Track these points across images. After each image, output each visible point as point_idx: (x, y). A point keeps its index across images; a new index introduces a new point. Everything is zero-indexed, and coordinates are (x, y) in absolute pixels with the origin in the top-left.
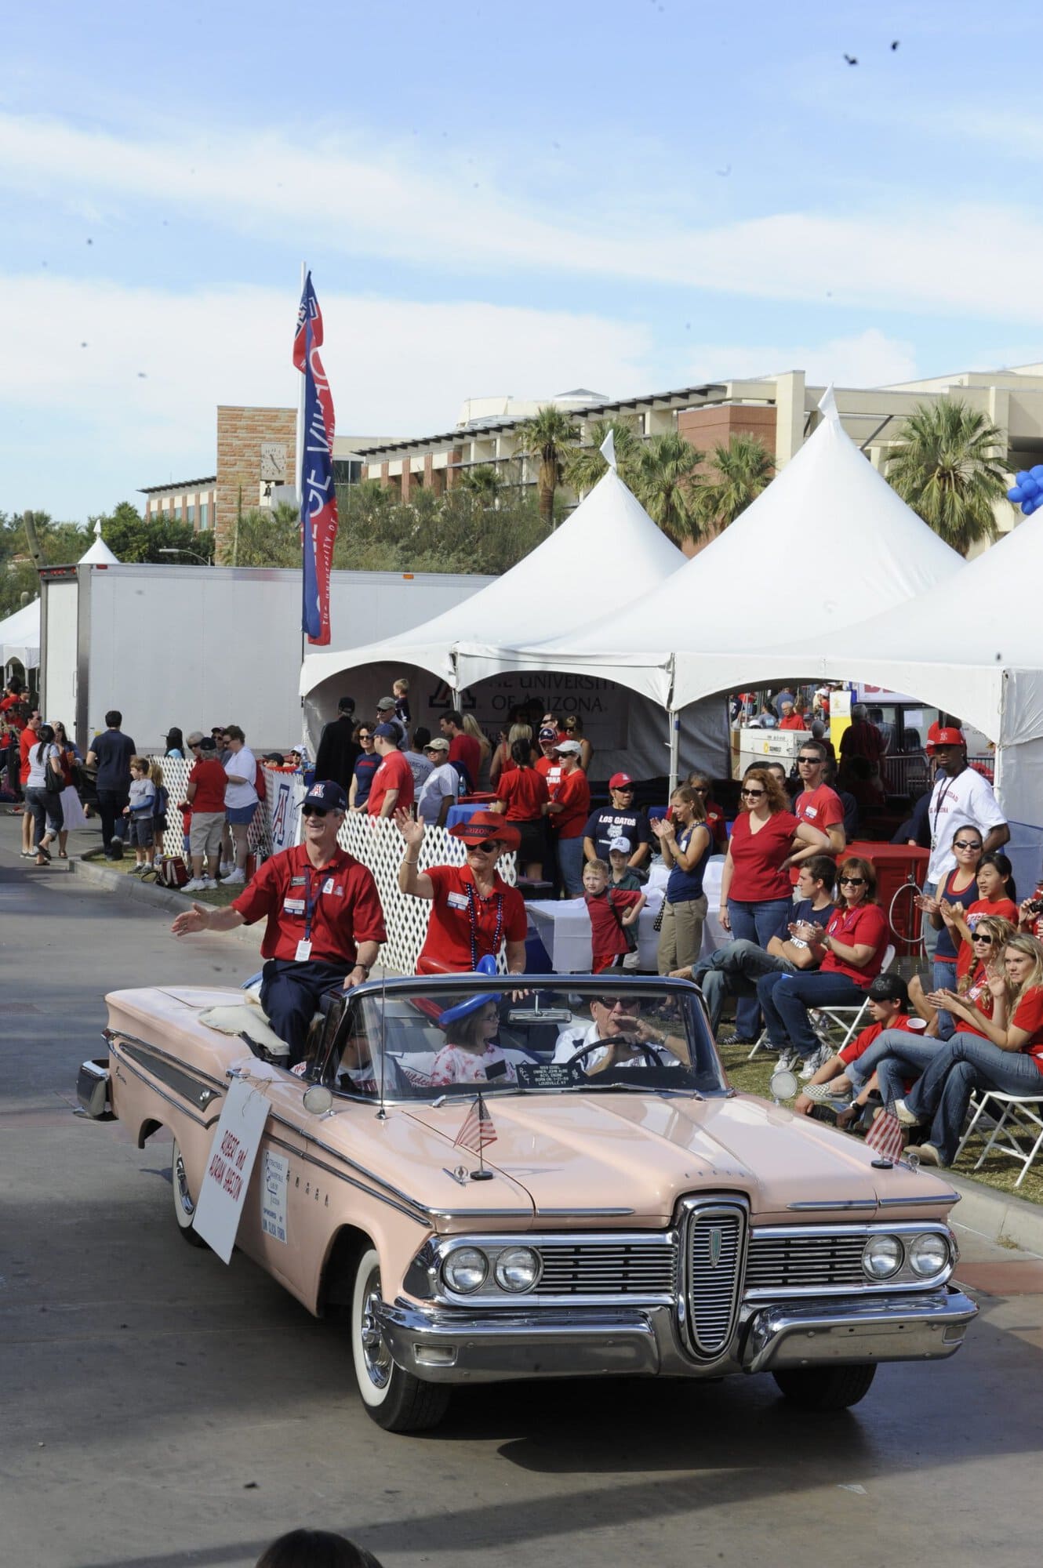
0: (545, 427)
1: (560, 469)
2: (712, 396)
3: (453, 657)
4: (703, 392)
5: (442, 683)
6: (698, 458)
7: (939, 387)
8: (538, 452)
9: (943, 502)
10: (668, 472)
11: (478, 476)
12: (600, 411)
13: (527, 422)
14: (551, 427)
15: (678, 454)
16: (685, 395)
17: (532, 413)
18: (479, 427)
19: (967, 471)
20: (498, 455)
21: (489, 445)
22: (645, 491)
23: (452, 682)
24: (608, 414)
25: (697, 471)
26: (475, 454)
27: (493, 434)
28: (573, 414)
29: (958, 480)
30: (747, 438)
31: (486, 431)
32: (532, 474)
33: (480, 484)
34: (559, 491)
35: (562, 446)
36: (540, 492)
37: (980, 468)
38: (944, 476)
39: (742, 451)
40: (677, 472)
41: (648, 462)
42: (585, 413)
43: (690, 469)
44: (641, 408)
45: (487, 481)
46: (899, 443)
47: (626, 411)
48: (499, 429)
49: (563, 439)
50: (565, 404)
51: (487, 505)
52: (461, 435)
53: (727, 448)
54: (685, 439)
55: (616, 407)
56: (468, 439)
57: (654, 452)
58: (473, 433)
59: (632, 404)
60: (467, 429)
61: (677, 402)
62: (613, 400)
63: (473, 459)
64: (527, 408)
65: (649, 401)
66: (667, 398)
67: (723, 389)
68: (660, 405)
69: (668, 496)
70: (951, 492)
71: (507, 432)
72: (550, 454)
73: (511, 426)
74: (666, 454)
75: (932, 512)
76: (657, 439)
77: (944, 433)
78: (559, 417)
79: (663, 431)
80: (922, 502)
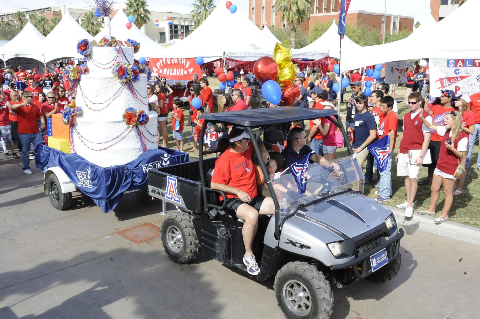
0: (18, 14)
1: (22, 22)
2: (49, 9)
3: (3, 55)
4: (48, 8)
5: (2, 60)
6: (48, 20)
8: (18, 19)
9: (92, 27)
10: (43, 22)
11: (6, 23)
12: (29, 11)
13: (15, 13)
14: (20, 14)
15: (44, 20)
16: (44, 9)
17: (16, 12)
18: (6, 14)
20: (10, 19)
21: (8, 18)
22: (39, 26)
23: (3, 60)
24: (30, 12)
25: (48, 22)
26: (5, 19)
27: (9, 16)
28: (24, 12)
29: (94, 24)
30: (56, 17)
31: (7, 15)
32: (17, 23)
33: (7, 25)
34: (22, 25)
35: (22, 18)
36: (19, 26)
37: (98, 23)
38: (91, 24)
39: (56, 19)
41: (38, 21)
42: (26, 12)
43: (47, 22)
45: (8, 24)
46: (83, 18)
48: (10, 15)
49: (22, 17)
50: (22, 10)
51: (9, 28)
52: (2, 16)
53: (53, 19)
54: (45, 17)
55: (32, 11)
56: (4, 16)
57: (40, 19)
58: (5, 15)
59: (35, 11)
60: (3, 14)
62: (31, 10)
63: (5, 20)
64: (14, 11)
65: (38, 10)
66: (41, 10)
67: (51, 8)
69: (43, 27)
70: (93, 26)
71: (11, 15)
72: (20, 19)
73: (12, 14)
74: (42, 20)
75: (90, 30)
76: (40, 17)
77: (91, 16)
78: (21, 13)
79: (41, 15)
80: (88, 28)
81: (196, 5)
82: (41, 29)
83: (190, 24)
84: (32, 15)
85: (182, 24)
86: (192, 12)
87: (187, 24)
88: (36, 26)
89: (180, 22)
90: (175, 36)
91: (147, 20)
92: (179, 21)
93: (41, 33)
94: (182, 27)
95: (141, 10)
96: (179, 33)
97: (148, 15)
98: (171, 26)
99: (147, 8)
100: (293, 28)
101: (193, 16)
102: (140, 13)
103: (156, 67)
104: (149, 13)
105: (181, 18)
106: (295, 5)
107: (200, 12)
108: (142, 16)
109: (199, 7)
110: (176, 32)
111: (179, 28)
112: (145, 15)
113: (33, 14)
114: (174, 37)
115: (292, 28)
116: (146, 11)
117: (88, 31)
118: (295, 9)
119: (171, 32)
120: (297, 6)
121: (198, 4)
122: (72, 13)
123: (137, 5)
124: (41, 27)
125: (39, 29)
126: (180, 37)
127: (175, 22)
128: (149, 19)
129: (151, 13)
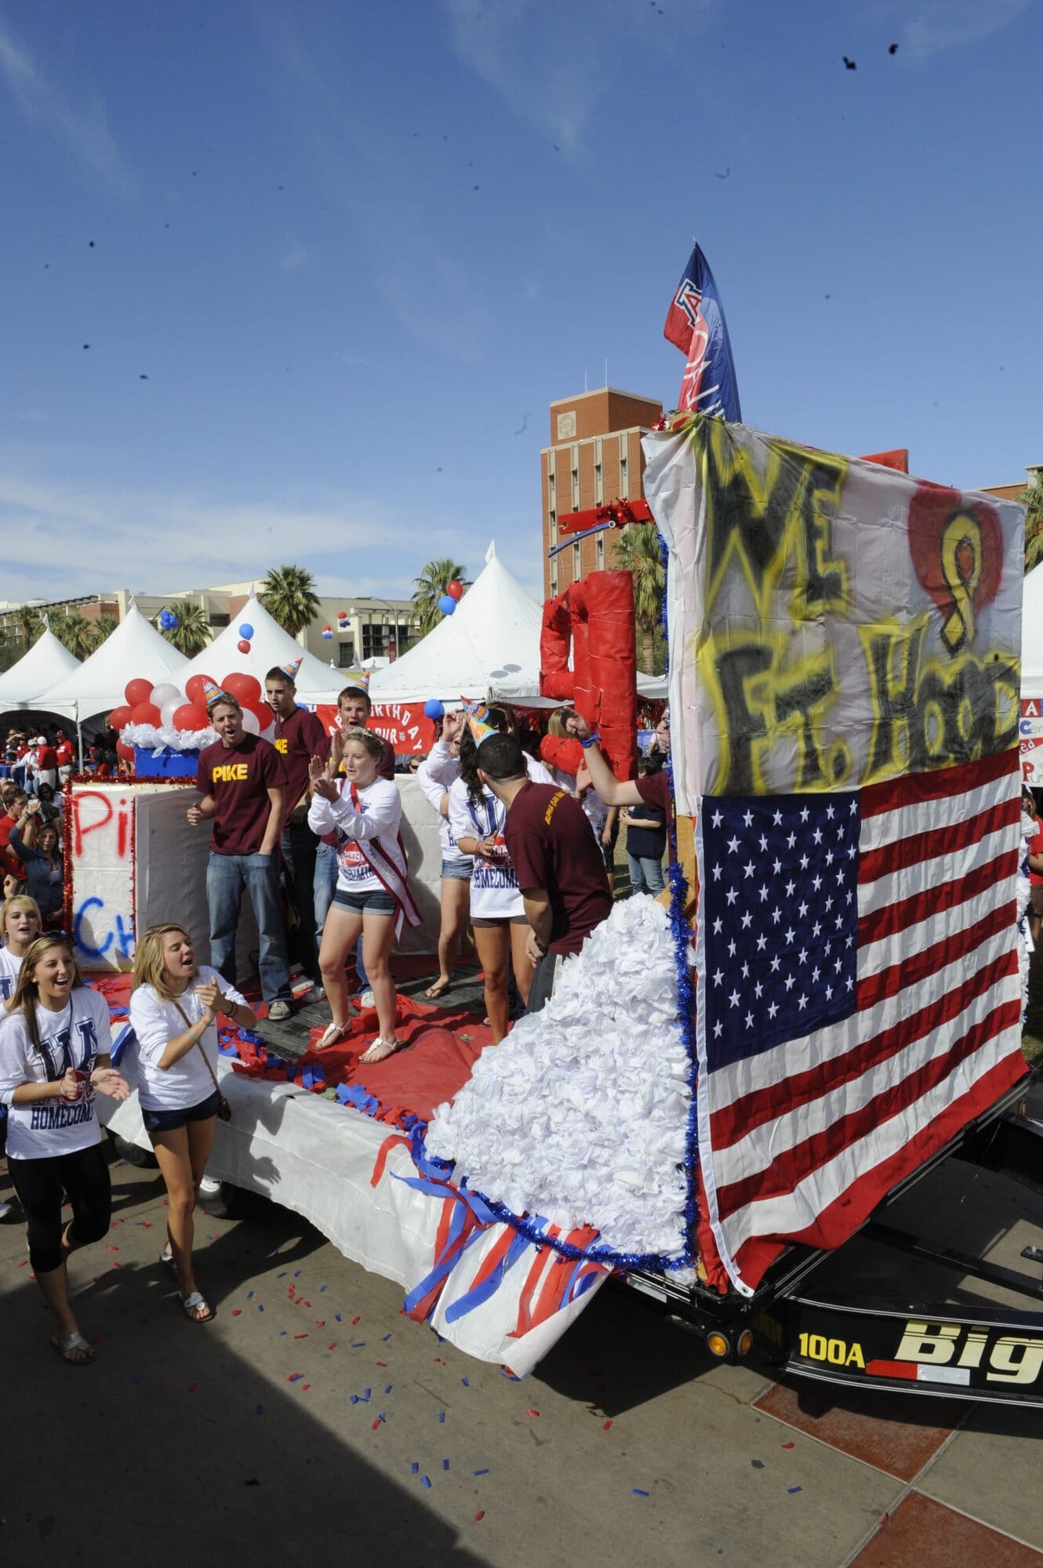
0: (24, 613)
1: (31, 629)
2: (93, 599)
4: (89, 598)
6: (88, 624)
7: (182, 595)
8: (22, 623)
9: (184, 640)
10: (76, 629)
12: (47, 606)
13: (17, 611)
14: (27, 613)
15: (80, 622)
16: (82, 600)
19: (194, 627)
20: (5, 624)
22: (67, 637)
24: (51, 607)
25: (89, 628)
27: (3, 616)
28: (35, 608)
29: (191, 629)
30: (108, 616)
32: (21, 633)
34: (31, 638)
35: (32, 621)
36: (24, 638)
37: (199, 625)
38: (184, 629)
39: (106, 621)
40: (80, 629)
41: (68, 626)
42: (41, 607)
43: (85, 628)
44: (64, 605)
46: (168, 617)
47: (57, 606)
48: (5, 614)
49: (31, 617)
50: (31, 604)
53: (100, 619)
54: (82, 616)
55: (54, 605)
57: (70, 622)
59: (60, 603)
61: (78, 602)
62: (52, 603)
64: (17, 606)
65: (67, 602)
66: (74, 601)
67: (97, 597)
68: (71, 603)
69: (77, 639)
70: (188, 636)
71: (8, 615)
72: (27, 624)
73: (10, 613)
74: (75, 623)
75: (182, 642)
76: (71, 617)
77: (184, 613)
78: (30, 609)
79: (73, 614)
80: (178, 639)
81: (423, 581)
82: (73, 644)
83: (410, 623)
84: (53, 614)
85: (392, 623)
86: (415, 596)
87: (402, 622)
88: (60, 637)
89: (387, 618)
90: (375, 650)
91: (311, 616)
92: (383, 616)
93: (72, 651)
94: (392, 628)
95: (299, 594)
96: (385, 643)
97: (314, 605)
98: (365, 628)
99: (312, 590)
100: (648, 628)
101: (417, 605)
102: (296, 601)
103: (335, 725)
104: (316, 601)
105: (388, 611)
106: (651, 578)
107: (433, 597)
108: (301, 608)
109: (430, 586)
110: (378, 641)
111: (385, 632)
112: (307, 607)
113: (56, 611)
114: (372, 653)
115: (645, 626)
116: (310, 597)
117: (178, 646)
118: (650, 586)
119: (366, 641)
120: (655, 579)
121: (429, 578)
122: (144, 606)
123: (290, 584)
124: (72, 640)
125: (66, 644)
126: (386, 652)
127: (377, 620)
128: (315, 615)
129: (321, 601)
